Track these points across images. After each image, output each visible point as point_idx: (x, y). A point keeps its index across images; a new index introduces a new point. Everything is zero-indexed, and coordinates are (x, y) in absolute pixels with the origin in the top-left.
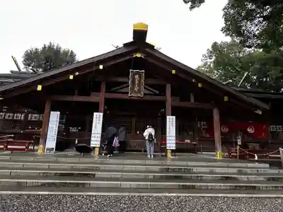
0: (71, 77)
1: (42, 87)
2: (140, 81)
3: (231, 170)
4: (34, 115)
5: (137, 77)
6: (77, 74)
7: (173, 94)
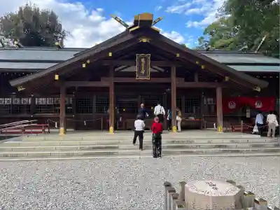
0: (84, 66)
1: (59, 77)
2: (146, 64)
3: (225, 141)
4: (41, 99)
5: (143, 60)
6: (88, 62)
7: (178, 76)
